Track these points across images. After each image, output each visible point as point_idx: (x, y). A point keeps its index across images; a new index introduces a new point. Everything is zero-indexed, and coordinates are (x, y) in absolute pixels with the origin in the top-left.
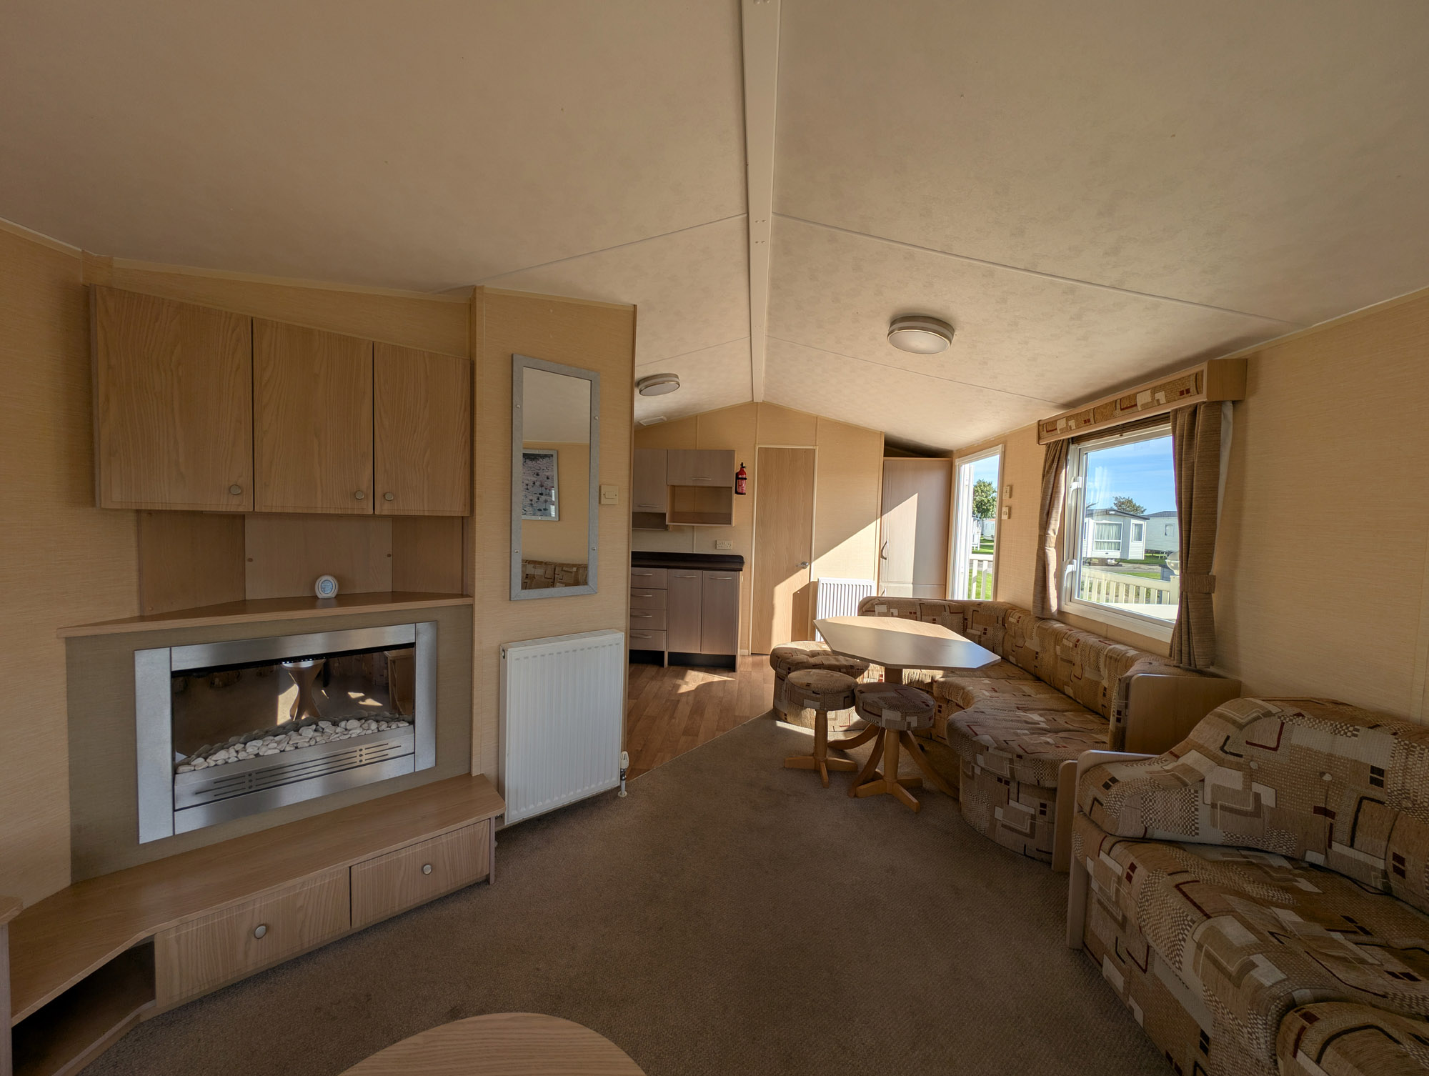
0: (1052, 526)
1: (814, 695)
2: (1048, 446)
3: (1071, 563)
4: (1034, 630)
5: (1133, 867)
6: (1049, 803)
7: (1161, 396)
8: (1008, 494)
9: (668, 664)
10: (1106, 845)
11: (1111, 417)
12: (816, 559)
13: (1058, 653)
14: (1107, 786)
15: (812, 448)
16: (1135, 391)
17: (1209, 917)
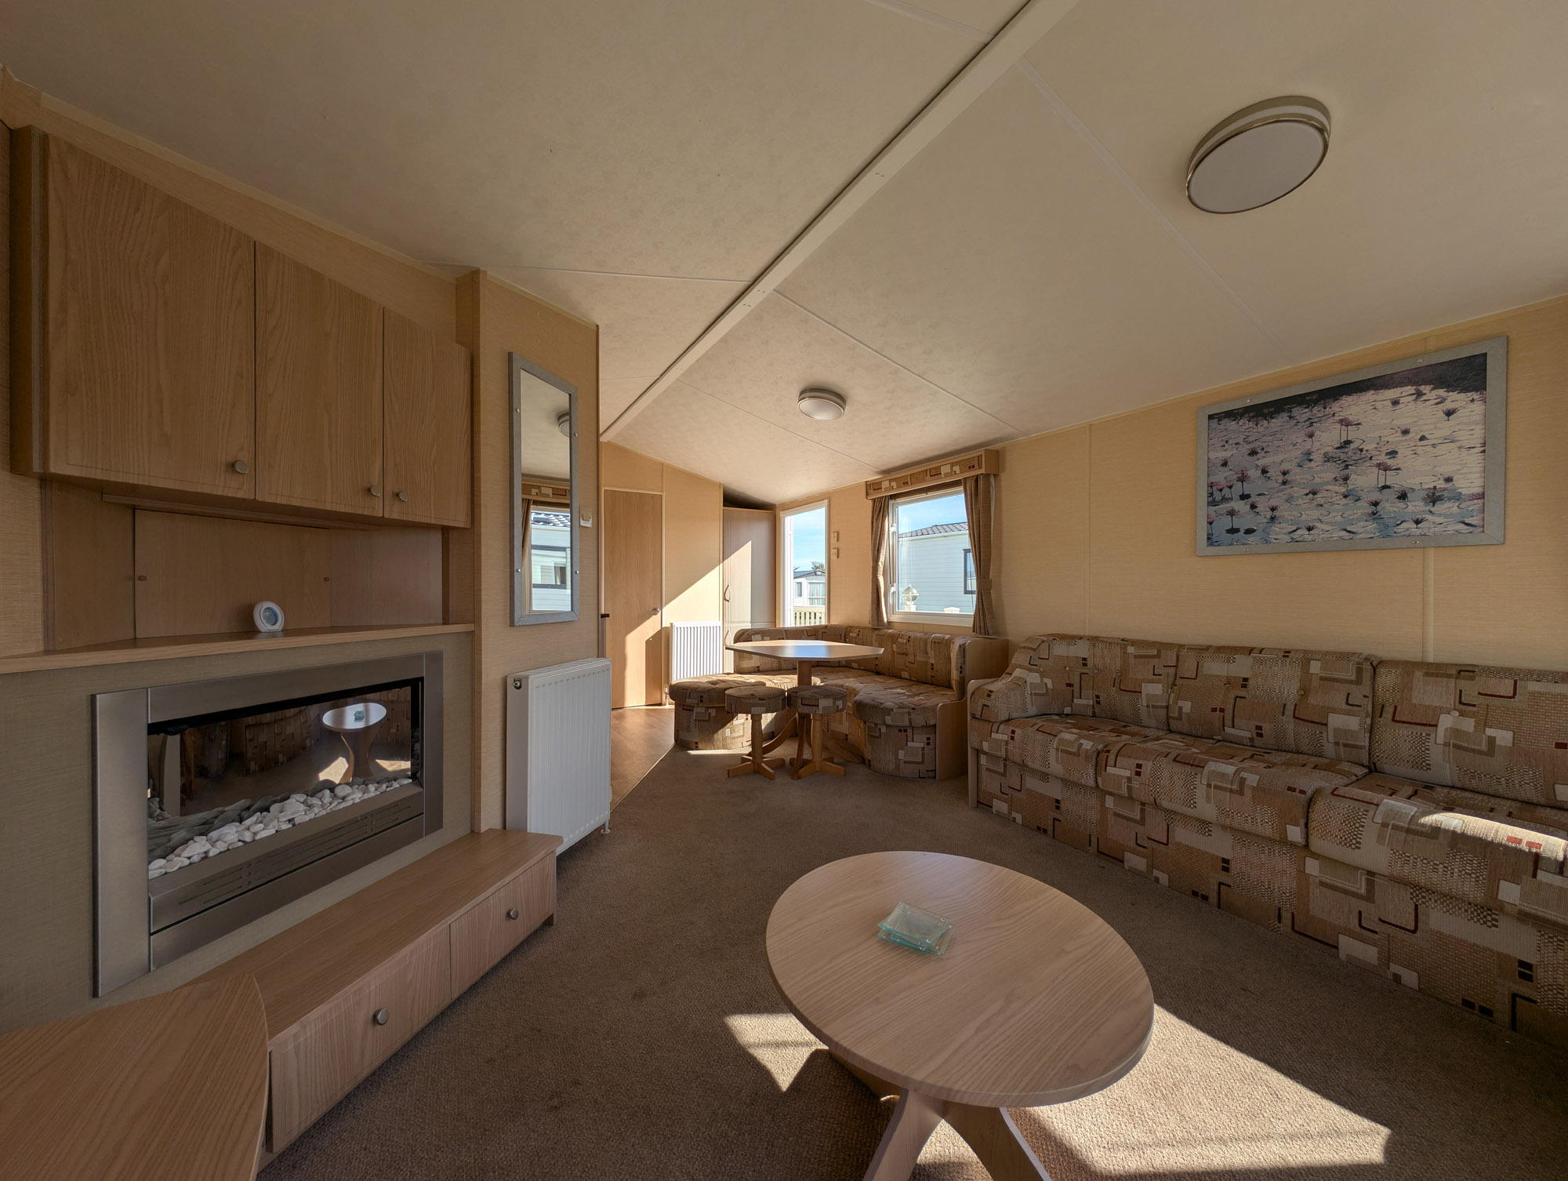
0: (881, 560)
2: (874, 501)
3: (893, 586)
4: (874, 638)
5: (1013, 732)
6: (931, 736)
7: (957, 469)
8: (836, 539)
10: (995, 728)
11: (923, 481)
12: (667, 604)
13: (895, 649)
14: (989, 696)
15: (659, 493)
16: (940, 464)
17: (1056, 736)
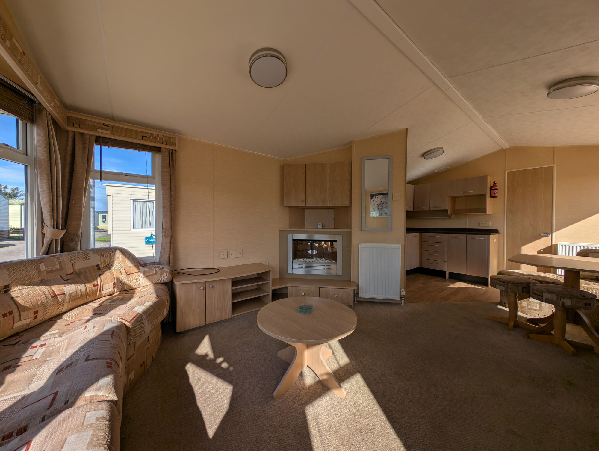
1: (501, 283)
9: (449, 278)
12: (556, 231)
15: (551, 166)
